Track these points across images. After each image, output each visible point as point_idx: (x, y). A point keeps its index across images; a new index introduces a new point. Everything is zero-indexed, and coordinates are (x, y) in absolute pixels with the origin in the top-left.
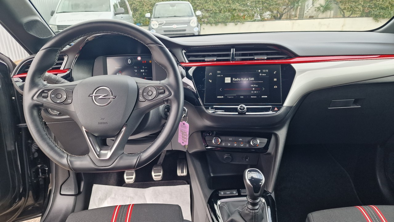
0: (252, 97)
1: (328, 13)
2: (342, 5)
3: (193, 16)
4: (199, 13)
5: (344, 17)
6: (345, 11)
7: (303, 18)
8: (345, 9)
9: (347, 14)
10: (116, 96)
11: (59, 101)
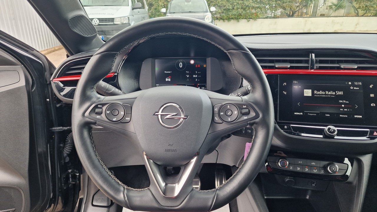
0: (341, 116)
1: (342, 11)
2: (357, 4)
3: (207, 12)
4: (213, 9)
5: (357, 15)
6: (359, 10)
7: (316, 16)
8: (359, 8)
9: (361, 12)
10: (187, 116)
11: (116, 119)
